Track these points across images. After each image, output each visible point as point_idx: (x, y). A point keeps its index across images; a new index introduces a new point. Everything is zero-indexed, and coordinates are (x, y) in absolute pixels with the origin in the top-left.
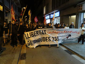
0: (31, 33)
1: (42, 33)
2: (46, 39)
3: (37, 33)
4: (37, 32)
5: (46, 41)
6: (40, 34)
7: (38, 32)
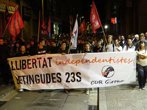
0: (23, 61)
1: (44, 65)
2: (53, 78)
3: (33, 63)
4: (34, 61)
5: (53, 82)
6: (40, 67)
7: (36, 61)
